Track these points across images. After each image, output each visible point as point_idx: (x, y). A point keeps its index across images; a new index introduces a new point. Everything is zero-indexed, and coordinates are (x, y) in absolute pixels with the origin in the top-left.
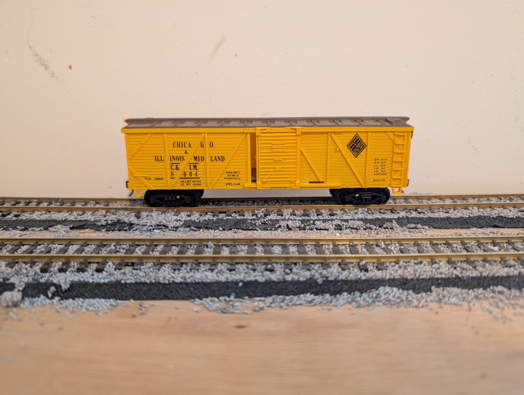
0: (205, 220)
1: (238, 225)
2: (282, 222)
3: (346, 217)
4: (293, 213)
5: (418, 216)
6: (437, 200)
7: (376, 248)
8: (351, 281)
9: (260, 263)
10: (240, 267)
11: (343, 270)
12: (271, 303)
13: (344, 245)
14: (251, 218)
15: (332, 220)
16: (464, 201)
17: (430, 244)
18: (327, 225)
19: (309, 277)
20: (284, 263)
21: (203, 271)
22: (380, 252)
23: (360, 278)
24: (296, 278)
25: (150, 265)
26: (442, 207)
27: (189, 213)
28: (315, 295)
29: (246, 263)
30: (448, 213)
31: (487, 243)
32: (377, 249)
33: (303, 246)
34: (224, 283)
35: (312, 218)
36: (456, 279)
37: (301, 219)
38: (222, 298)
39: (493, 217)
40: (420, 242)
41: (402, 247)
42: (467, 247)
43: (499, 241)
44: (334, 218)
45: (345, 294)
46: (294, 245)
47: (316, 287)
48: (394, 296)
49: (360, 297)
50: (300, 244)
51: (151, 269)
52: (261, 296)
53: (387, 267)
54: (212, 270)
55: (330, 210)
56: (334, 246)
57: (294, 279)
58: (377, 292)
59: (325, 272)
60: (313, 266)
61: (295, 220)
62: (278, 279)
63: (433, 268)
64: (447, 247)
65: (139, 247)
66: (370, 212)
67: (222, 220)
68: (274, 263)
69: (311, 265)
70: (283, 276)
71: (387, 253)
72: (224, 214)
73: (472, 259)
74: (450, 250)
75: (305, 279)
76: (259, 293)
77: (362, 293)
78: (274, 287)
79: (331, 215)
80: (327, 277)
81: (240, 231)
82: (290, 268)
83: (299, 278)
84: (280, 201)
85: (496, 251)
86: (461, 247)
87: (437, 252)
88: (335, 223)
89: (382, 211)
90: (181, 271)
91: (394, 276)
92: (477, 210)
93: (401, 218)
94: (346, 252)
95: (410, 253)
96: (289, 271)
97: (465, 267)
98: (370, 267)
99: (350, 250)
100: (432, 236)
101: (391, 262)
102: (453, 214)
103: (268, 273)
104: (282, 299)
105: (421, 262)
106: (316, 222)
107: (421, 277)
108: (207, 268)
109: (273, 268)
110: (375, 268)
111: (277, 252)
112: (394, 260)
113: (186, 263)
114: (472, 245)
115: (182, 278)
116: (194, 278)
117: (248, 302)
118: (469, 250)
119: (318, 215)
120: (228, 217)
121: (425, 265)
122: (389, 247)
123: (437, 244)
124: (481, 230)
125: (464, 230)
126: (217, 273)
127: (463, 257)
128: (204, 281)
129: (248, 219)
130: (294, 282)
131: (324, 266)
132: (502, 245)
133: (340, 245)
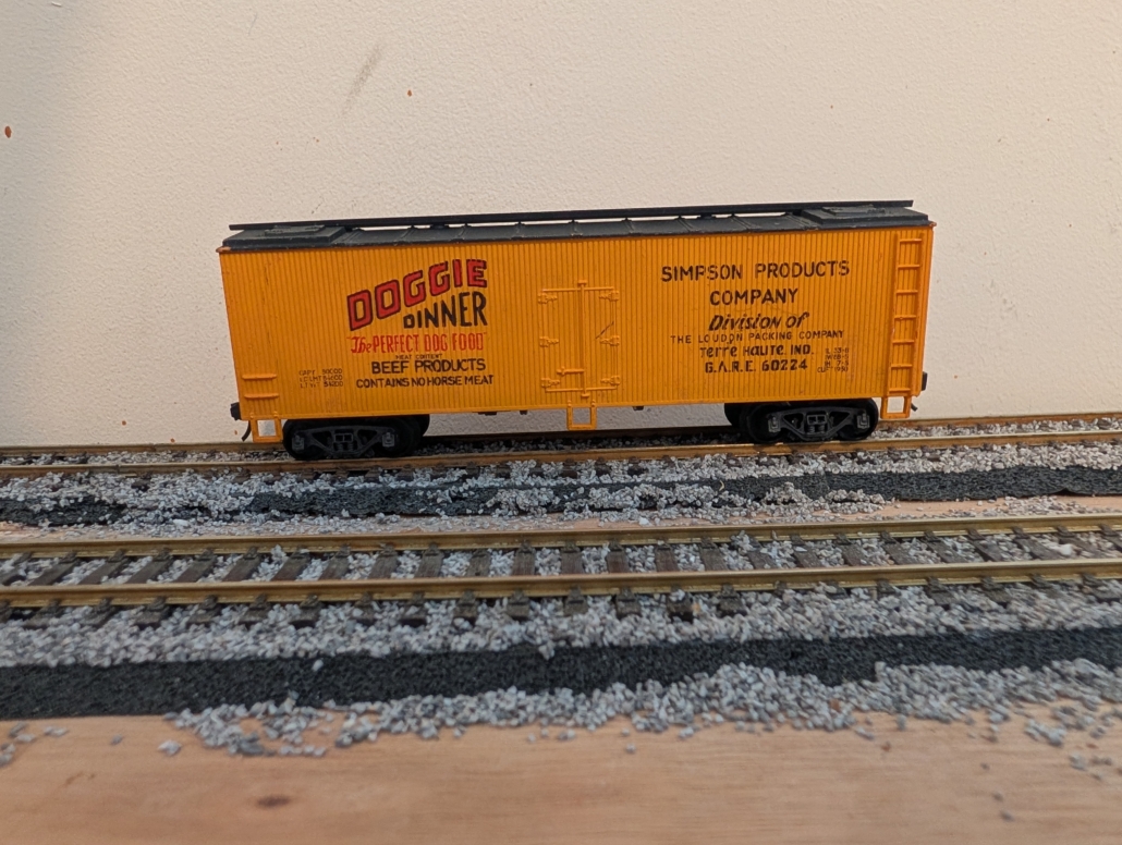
0: (307, 493)
1: (389, 503)
2: (505, 492)
3: (668, 477)
4: (539, 470)
5: (856, 471)
6: (909, 431)
7: (727, 553)
8: (639, 647)
9: (391, 602)
10: (331, 615)
11: (620, 616)
12: (394, 721)
13: (641, 546)
14: (426, 484)
15: (632, 485)
16: (982, 432)
17: (880, 539)
18: (618, 498)
19: (516, 639)
20: (457, 600)
21: (224, 628)
22: (736, 564)
23: (665, 641)
24: (481, 642)
25: (78, 614)
26: (923, 445)
27: (271, 476)
28: (529, 694)
29: (353, 603)
30: (937, 460)
31: (1041, 536)
32: (729, 557)
33: (528, 552)
34: (271, 662)
35: (584, 481)
36: (948, 638)
37: (553, 484)
38: (258, 707)
39: (1058, 470)
40: (851, 536)
41: (799, 549)
42: (985, 546)
43: (1077, 529)
44: (639, 480)
45: (619, 687)
46: (505, 551)
47: (535, 669)
48: (759, 694)
49: (661, 696)
50: (523, 546)
51: (75, 626)
52: (373, 700)
53: (749, 605)
54: (248, 625)
55: (631, 460)
56: (612, 550)
57: (475, 646)
58: (713, 681)
59: (564, 625)
60: (538, 606)
61: (539, 488)
62: (429, 647)
63: (881, 607)
64: (928, 549)
65: (85, 565)
66: (732, 462)
67: (351, 490)
68: (429, 600)
69: (533, 604)
70: (445, 638)
71: (755, 568)
72: (361, 477)
73: (996, 580)
74: (934, 555)
75: (504, 647)
76: (367, 688)
77: (666, 684)
78: (413, 671)
79: (631, 472)
80: (568, 640)
81: (394, 518)
82: (469, 615)
83: (488, 645)
84: (513, 442)
85: (1067, 557)
86: (967, 546)
87: (896, 563)
88: (638, 492)
89: (765, 459)
90: (159, 630)
91: (765, 633)
92: (1014, 451)
93: (813, 477)
94: (644, 565)
95: (822, 566)
96: (466, 625)
97: (977, 604)
98: (699, 607)
99: (655, 562)
100: (888, 518)
101: (761, 592)
102: (952, 463)
103: (407, 629)
104: (430, 707)
105: (849, 591)
106: (593, 491)
107: (843, 636)
108: (236, 619)
109: (422, 616)
110: (714, 608)
111: (453, 570)
112: (769, 586)
113: (184, 607)
114: (999, 541)
115: (151, 649)
116: (186, 650)
117: (330, 716)
118: (991, 554)
119: (599, 474)
120: (367, 485)
121: (859, 599)
122: (764, 551)
123: (900, 540)
124: (1024, 503)
125: (980, 502)
126: (260, 632)
127: (971, 576)
128: (214, 656)
129: (416, 489)
130: (474, 656)
131: (567, 607)
132: (1083, 539)
133: (629, 546)
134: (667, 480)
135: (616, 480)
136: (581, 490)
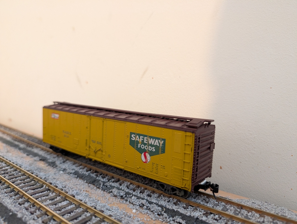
3: (154, 201)
4: (129, 186)
15: (143, 199)
27: (83, 167)
35: (134, 193)
37: (127, 191)
44: (146, 198)
134: (152, 201)
135: (141, 196)
136: (131, 195)
